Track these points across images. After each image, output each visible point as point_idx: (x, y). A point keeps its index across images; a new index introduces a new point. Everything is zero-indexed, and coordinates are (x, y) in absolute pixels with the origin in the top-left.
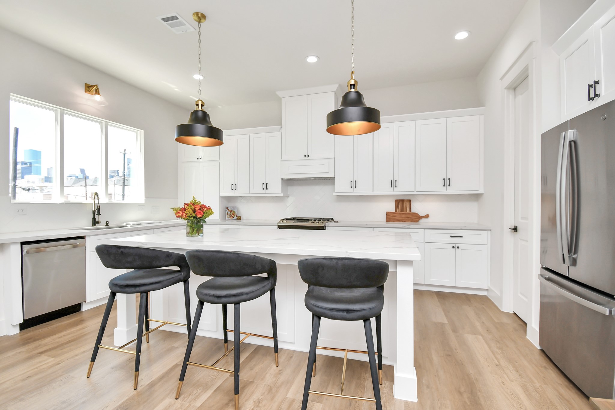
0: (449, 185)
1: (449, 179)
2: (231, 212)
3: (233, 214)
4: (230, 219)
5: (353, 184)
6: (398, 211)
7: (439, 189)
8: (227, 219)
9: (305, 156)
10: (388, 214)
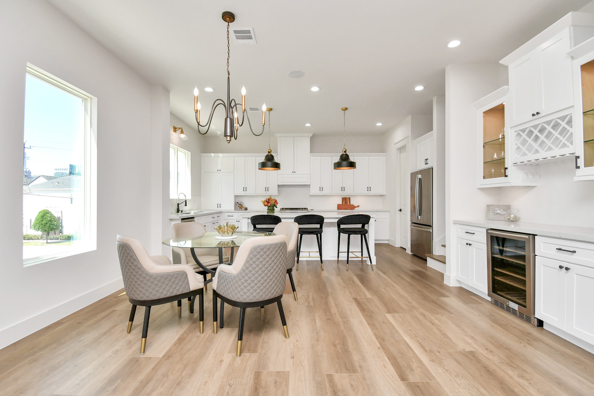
0: (370, 190)
1: (370, 187)
2: (240, 205)
3: (241, 206)
4: (240, 209)
5: (321, 189)
6: (344, 203)
7: (366, 192)
8: (238, 209)
9: (293, 172)
10: (338, 205)
